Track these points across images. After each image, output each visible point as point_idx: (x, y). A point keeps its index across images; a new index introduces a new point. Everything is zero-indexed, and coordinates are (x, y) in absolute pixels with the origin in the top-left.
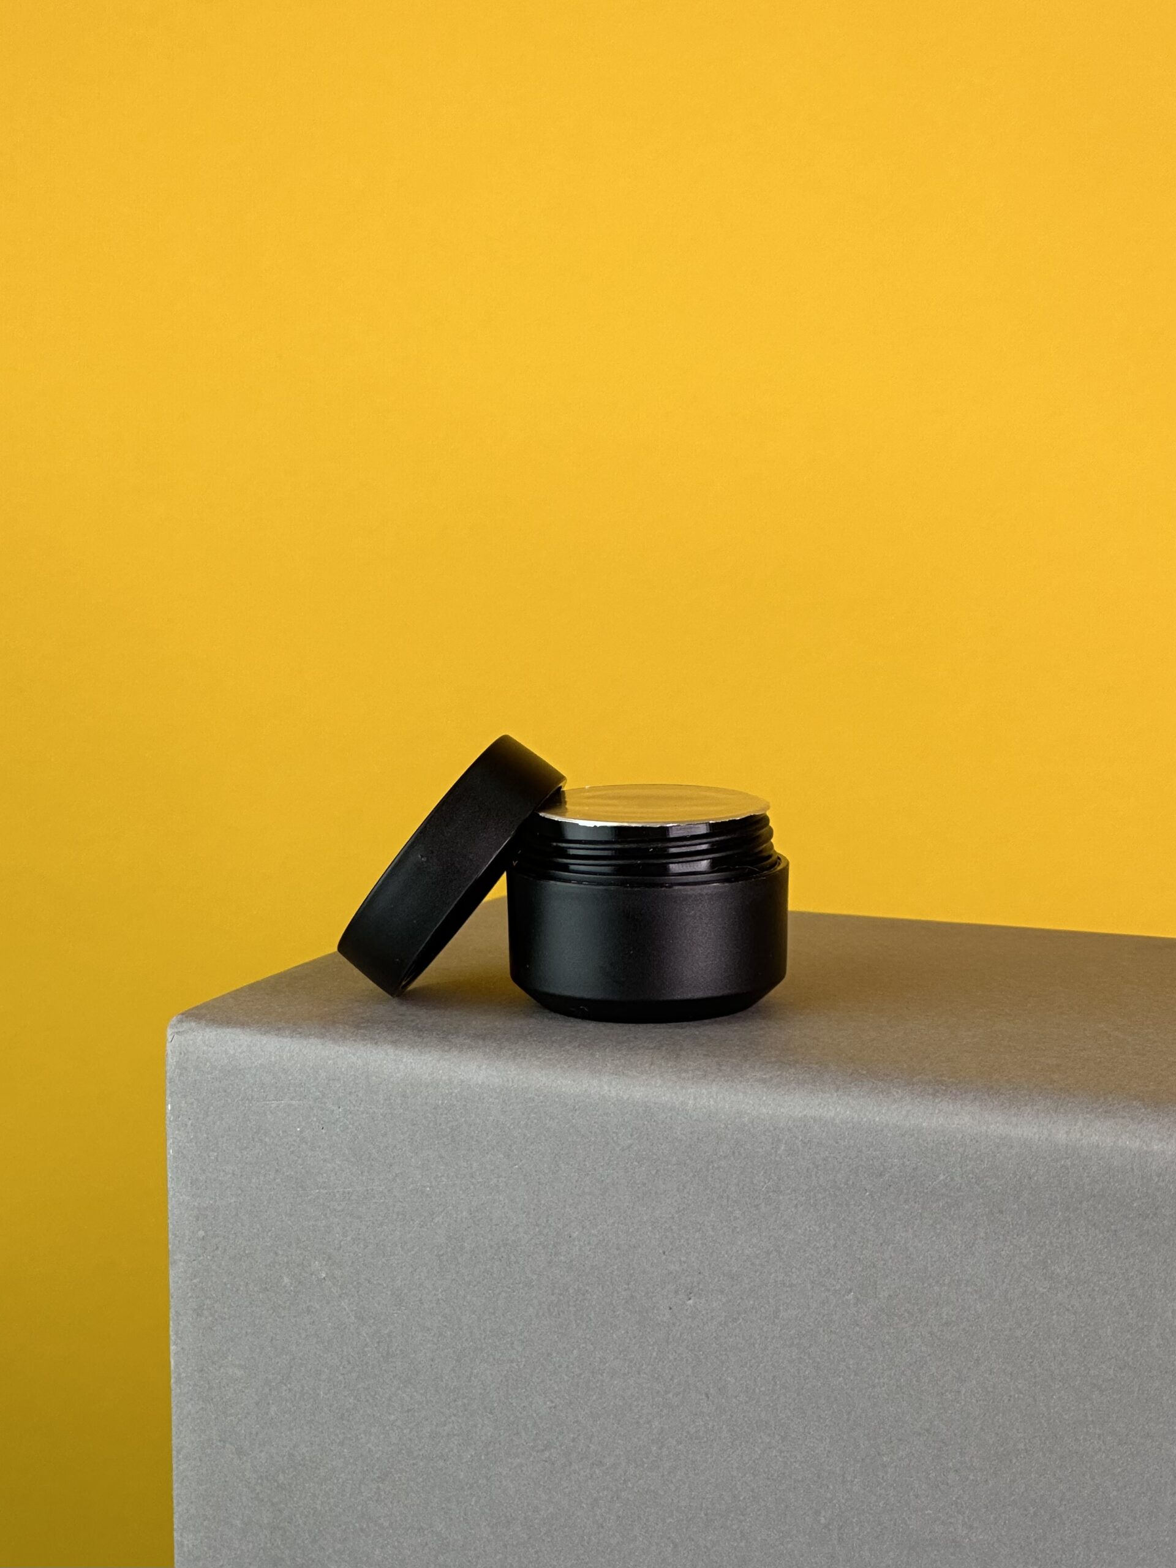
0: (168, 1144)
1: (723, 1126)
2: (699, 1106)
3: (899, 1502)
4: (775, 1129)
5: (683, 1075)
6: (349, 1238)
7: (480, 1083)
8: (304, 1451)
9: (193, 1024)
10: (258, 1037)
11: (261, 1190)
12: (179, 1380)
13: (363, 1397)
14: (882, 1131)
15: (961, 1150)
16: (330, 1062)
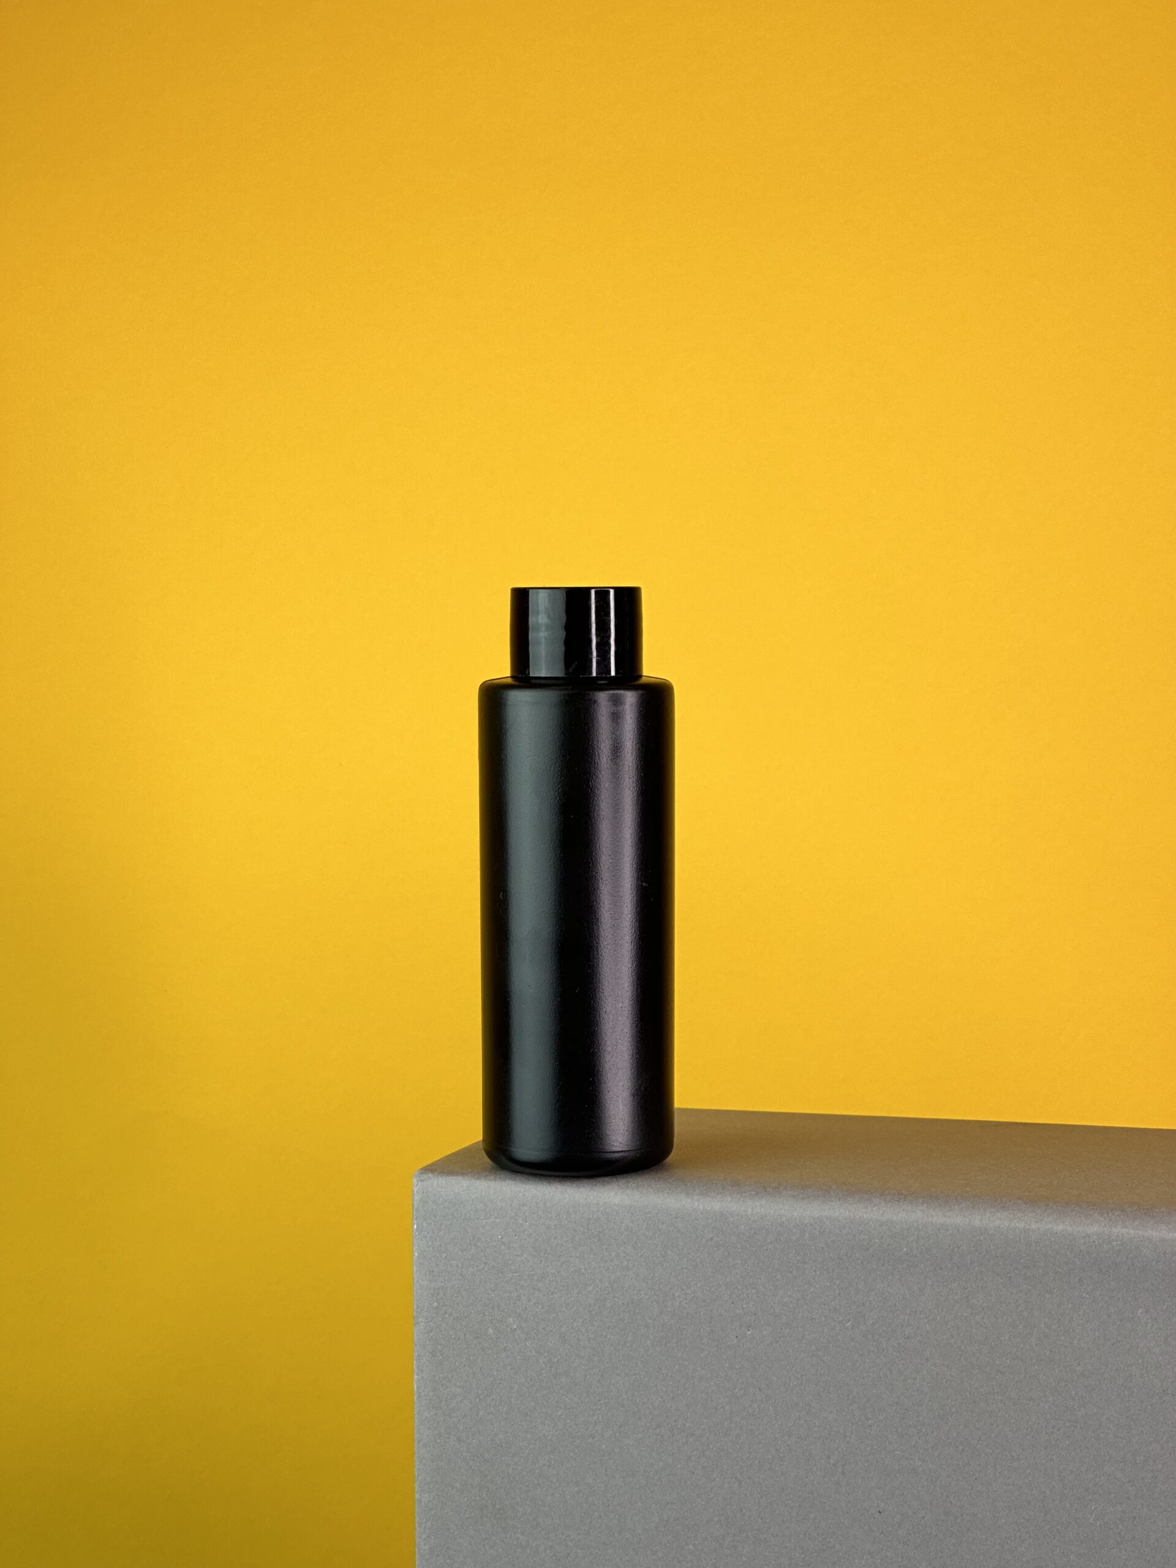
1: (770, 1224)
2: (754, 1212)
3: (879, 1447)
4: (802, 1224)
5: (744, 1194)
6: (532, 1303)
7: (617, 1204)
8: (502, 1437)
9: (430, 1175)
10: (473, 1181)
11: (475, 1275)
12: (419, 1396)
13: (540, 1401)
14: (868, 1223)
15: (917, 1233)
16: (520, 1194)
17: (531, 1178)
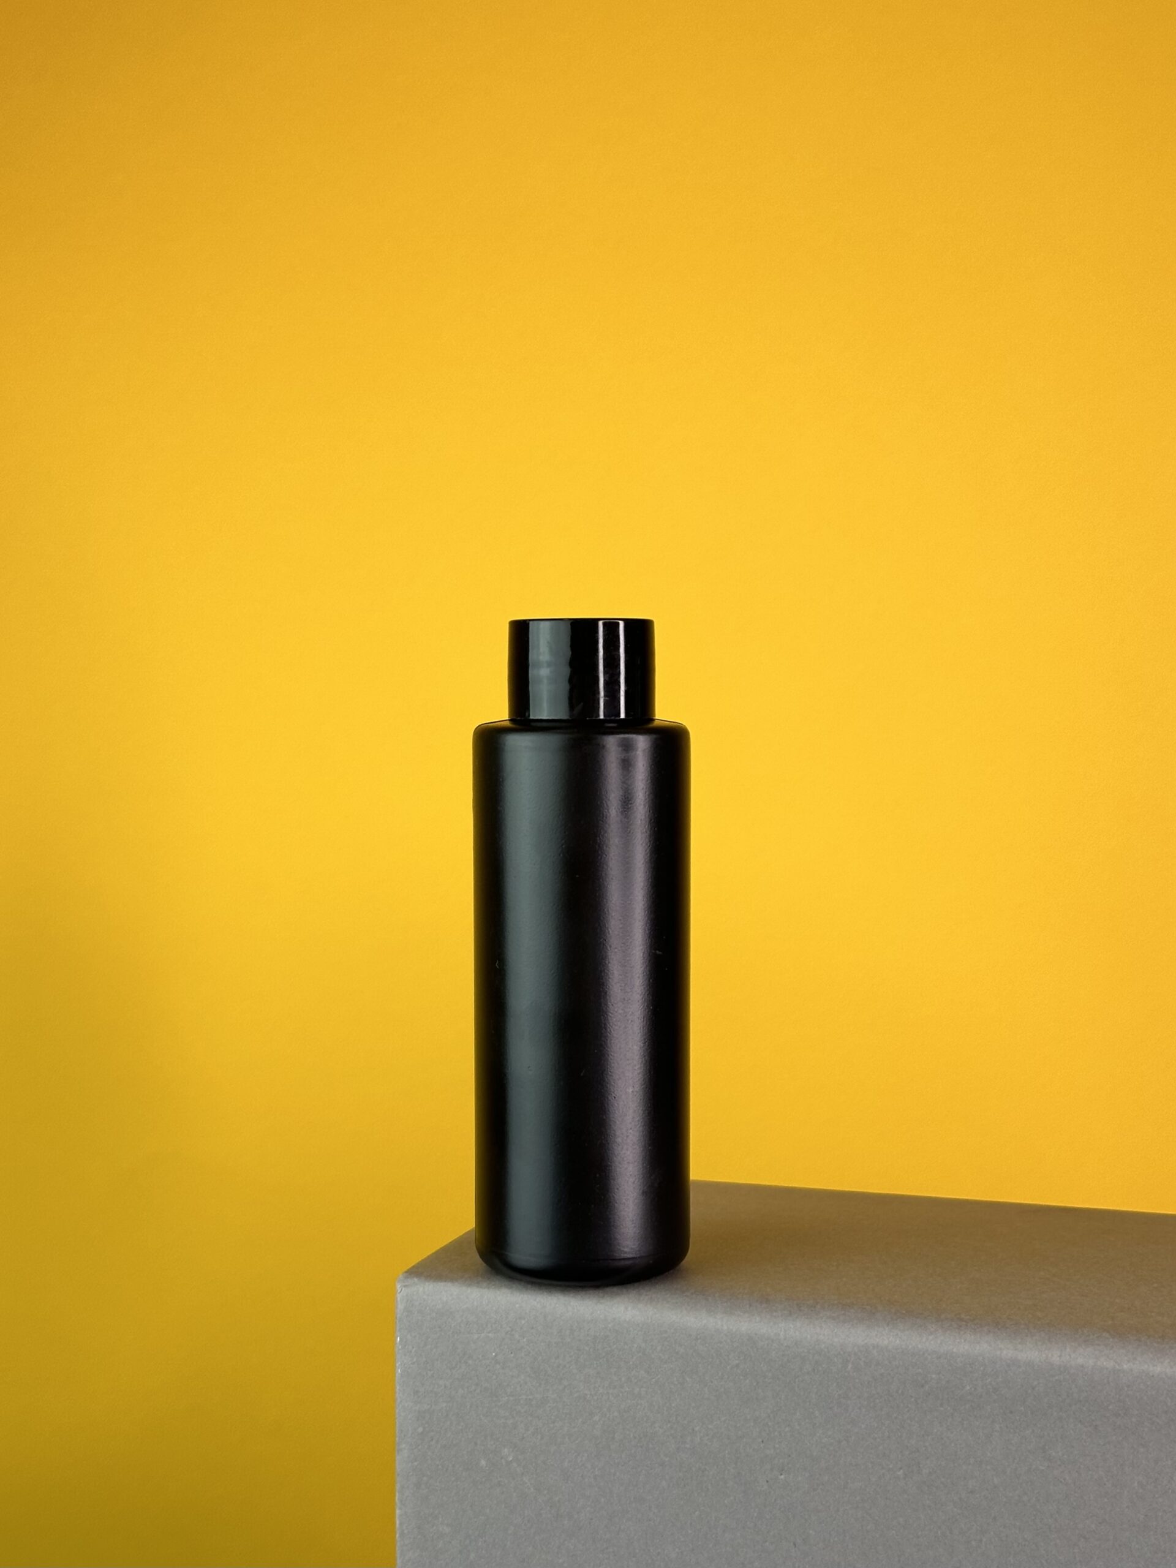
0: (397, 1365)
1: (806, 1351)
2: (788, 1336)
4: (844, 1353)
5: (774, 1314)
6: (529, 1432)
7: (627, 1320)
9: (416, 1280)
10: (464, 1288)
11: (465, 1398)
12: (402, 1535)
13: (539, 1547)
14: (924, 1354)
15: (982, 1368)
16: (517, 1306)
17: (529, 1286)
